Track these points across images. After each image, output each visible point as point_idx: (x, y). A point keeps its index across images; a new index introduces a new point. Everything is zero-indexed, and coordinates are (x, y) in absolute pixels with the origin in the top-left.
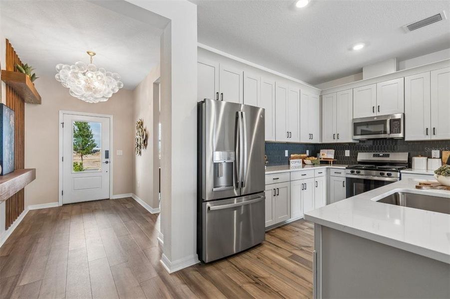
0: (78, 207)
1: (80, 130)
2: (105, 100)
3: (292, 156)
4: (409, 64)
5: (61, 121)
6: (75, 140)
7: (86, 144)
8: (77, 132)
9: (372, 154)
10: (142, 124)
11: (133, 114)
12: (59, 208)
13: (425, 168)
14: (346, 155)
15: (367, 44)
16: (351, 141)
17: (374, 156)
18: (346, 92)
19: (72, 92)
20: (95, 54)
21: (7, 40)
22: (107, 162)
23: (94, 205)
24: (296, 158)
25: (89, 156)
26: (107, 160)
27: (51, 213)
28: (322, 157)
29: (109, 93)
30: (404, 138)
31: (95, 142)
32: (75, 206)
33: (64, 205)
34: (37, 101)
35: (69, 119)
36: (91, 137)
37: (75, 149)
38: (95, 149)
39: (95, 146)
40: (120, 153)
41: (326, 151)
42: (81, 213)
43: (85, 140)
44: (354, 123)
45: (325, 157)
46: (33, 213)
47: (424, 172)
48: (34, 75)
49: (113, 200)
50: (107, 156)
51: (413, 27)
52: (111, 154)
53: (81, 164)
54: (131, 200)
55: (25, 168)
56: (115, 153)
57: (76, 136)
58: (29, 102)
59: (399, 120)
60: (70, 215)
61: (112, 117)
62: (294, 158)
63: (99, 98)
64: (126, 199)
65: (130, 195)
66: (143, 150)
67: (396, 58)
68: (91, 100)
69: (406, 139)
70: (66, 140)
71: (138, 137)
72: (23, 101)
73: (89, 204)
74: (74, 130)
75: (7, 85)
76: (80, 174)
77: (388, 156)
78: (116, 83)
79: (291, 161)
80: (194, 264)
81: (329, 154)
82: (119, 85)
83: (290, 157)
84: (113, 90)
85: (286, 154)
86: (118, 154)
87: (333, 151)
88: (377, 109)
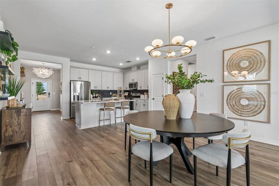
2: (48, 77)
5: (32, 83)
7: (40, 89)
11: (59, 80)
14: (131, 94)
15: (123, 64)
16: (129, 90)
18: (128, 74)
19: (37, 75)
22: (49, 97)
23: (44, 112)
25: (41, 95)
30: (137, 89)
31: (45, 88)
32: (37, 112)
33: (33, 112)
34: (24, 76)
36: (42, 86)
38: (44, 91)
39: (44, 90)
40: (54, 93)
43: (39, 87)
44: (129, 84)
49: (52, 111)
50: (49, 95)
51: (128, 62)
52: (51, 94)
54: (59, 111)
56: (52, 93)
59: (136, 84)
61: (51, 80)
63: (46, 77)
65: (58, 109)
67: (137, 66)
68: (43, 78)
70: (34, 89)
77: (137, 94)
80: (69, 118)
81: (127, 94)
82: (53, 72)
83: (112, 95)
84: (51, 74)
85: (111, 93)
86: (53, 94)
87: (128, 93)
88: (133, 80)
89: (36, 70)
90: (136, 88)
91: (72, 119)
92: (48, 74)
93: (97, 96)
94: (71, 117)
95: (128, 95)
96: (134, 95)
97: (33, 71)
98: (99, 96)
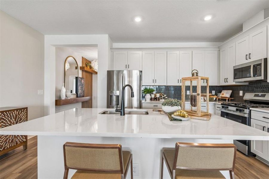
9: (254, 94)
14: (240, 95)
17: (255, 96)
21: (82, 57)
28: (222, 96)
41: (226, 91)
44: (234, 69)
59: (260, 65)
77: (264, 96)
81: (226, 94)
87: (230, 92)
88: (248, 56)
90: (262, 78)
93: (158, 96)
95: (231, 96)
96: (249, 96)
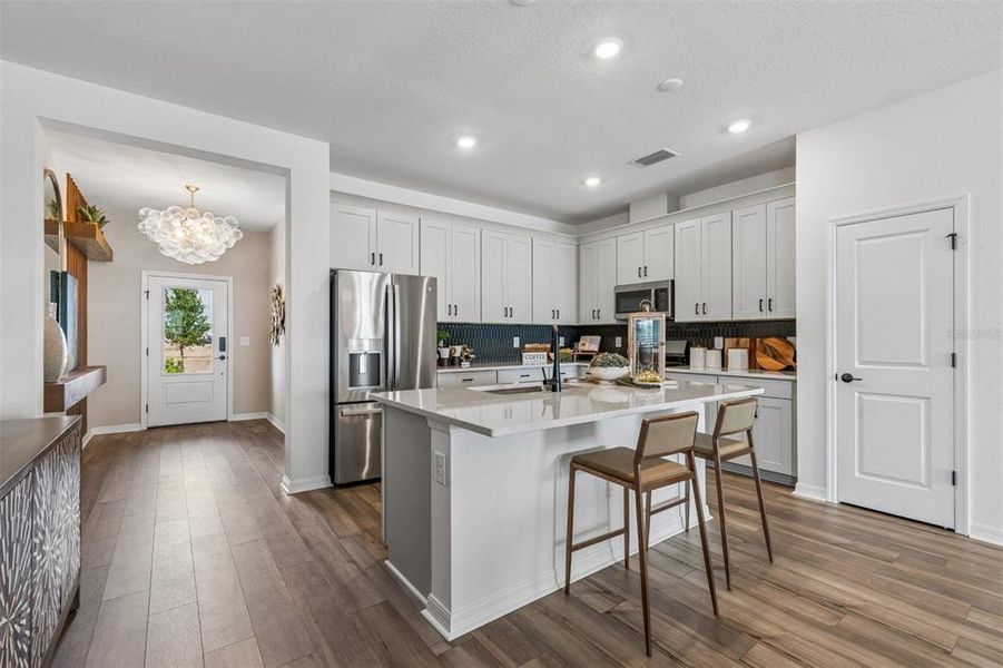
0: (174, 431)
1: (179, 298)
2: (214, 259)
3: (527, 346)
4: (691, 201)
5: (144, 289)
6: (168, 317)
7: (191, 325)
8: (171, 301)
10: (280, 293)
11: (268, 275)
12: (142, 433)
13: (701, 364)
14: (617, 346)
15: (604, 180)
16: (614, 322)
18: (607, 242)
19: (162, 249)
20: (197, 189)
21: (68, 175)
22: (222, 358)
23: (199, 428)
24: (537, 350)
25: (195, 347)
26: (224, 354)
27: (129, 438)
28: (581, 348)
29: (220, 247)
30: (673, 318)
31: (208, 322)
32: (168, 431)
33: (150, 429)
34: (106, 256)
35: (159, 285)
36: (200, 310)
37: (169, 336)
38: (207, 333)
39: (207, 329)
40: (245, 341)
41: (589, 337)
42: (177, 440)
43: (188, 316)
44: (616, 293)
45: (586, 348)
46: (101, 439)
47: (701, 370)
48: (103, 218)
49: (233, 422)
50: (223, 347)
51: (648, 161)
52: (230, 344)
53: (180, 363)
54: (265, 423)
55: (89, 364)
56: (236, 341)
57: (169, 309)
58: (93, 259)
59: (666, 290)
60: (160, 442)
61: (231, 280)
62: (530, 350)
63: (204, 257)
64: (256, 422)
65: (264, 416)
66: (281, 338)
68: (191, 260)
69: (676, 320)
70: (154, 319)
71: (275, 314)
72: (85, 257)
73: (193, 428)
74: (168, 299)
75: (68, 241)
76: (176, 378)
78: (232, 231)
79: (524, 354)
80: (324, 486)
81: (591, 344)
82: (237, 234)
83: (522, 348)
84: (227, 243)
85: (516, 342)
86: (241, 344)
87: (599, 339)
88: (643, 271)
89: (153, 224)
90: (668, 313)
91: (345, 494)
92: (218, 244)
93: (457, 354)
94: (339, 480)
97: (140, 226)
98: (467, 358)
